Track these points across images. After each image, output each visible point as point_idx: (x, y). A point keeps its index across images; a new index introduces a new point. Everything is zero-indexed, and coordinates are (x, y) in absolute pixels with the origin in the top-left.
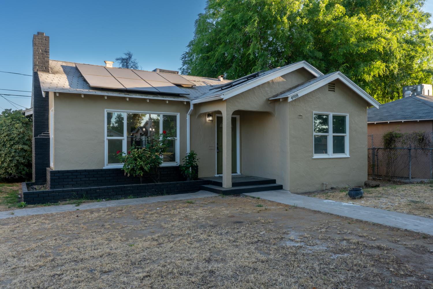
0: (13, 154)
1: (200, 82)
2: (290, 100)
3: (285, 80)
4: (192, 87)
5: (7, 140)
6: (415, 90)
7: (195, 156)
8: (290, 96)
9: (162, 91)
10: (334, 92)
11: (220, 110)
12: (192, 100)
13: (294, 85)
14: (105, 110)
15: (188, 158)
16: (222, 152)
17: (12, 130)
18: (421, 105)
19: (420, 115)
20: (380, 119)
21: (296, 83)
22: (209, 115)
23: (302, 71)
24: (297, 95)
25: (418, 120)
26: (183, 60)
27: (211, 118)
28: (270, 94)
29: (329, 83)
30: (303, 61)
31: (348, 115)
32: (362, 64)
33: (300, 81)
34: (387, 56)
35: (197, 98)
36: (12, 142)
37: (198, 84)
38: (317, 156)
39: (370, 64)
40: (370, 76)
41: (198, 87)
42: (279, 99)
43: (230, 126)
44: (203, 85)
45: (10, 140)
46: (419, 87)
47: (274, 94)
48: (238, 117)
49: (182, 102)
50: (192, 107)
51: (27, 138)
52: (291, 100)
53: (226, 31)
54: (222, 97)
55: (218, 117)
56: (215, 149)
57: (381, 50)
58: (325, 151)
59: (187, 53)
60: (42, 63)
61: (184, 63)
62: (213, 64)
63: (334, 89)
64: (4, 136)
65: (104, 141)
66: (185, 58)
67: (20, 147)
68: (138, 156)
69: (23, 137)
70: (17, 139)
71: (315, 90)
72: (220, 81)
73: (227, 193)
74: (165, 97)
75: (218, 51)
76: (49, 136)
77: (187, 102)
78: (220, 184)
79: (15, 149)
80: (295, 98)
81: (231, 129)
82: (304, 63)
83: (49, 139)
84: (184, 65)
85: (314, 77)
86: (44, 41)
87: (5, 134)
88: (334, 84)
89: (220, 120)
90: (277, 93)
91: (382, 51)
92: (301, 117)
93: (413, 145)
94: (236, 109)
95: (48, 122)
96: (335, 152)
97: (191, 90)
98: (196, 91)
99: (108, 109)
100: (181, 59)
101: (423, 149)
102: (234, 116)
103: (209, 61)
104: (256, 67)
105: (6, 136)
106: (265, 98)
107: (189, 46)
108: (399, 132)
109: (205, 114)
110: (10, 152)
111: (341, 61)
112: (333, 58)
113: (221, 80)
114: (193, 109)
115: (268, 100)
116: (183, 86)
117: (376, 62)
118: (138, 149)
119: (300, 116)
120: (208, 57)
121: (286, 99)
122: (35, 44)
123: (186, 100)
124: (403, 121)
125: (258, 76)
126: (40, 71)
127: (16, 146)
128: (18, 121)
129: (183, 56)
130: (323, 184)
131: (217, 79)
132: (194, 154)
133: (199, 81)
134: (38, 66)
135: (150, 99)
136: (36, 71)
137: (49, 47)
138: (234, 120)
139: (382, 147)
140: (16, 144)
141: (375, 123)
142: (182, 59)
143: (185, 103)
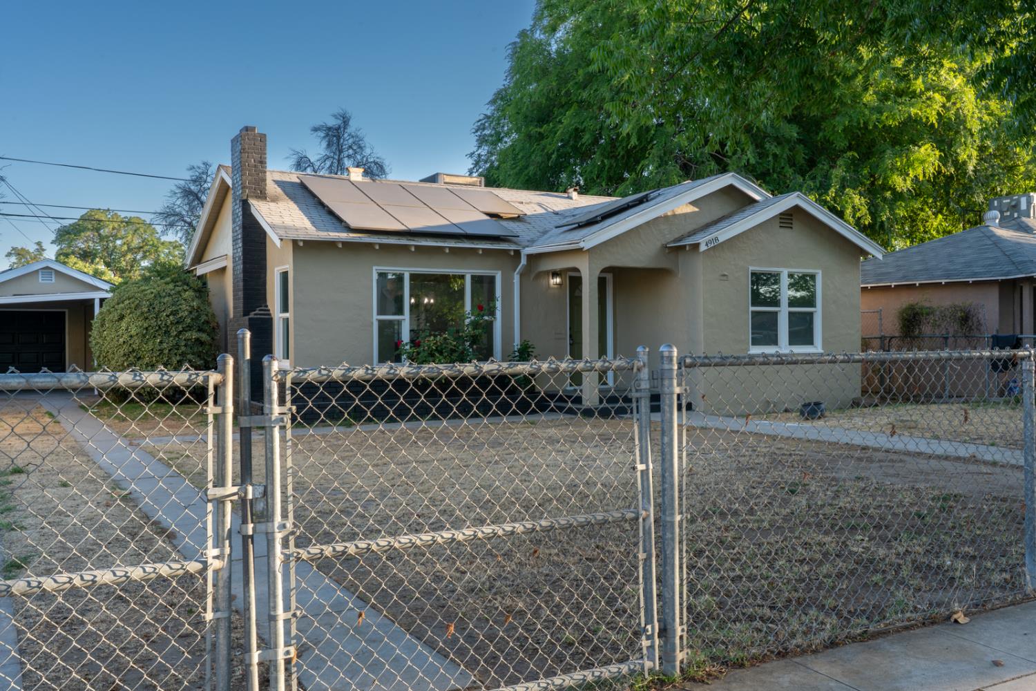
0: (183, 349)
1: (533, 205)
2: (703, 248)
3: (697, 210)
4: (519, 217)
5: (172, 323)
6: (1014, 206)
7: (530, 350)
8: (703, 240)
9: (470, 231)
10: (790, 230)
11: (577, 266)
12: (524, 248)
13: (715, 218)
14: (374, 268)
15: (517, 354)
16: (580, 343)
17: (178, 303)
18: (988, 249)
19: (977, 270)
20: (904, 278)
21: (719, 214)
22: (555, 274)
23: (730, 190)
24: (717, 239)
25: (971, 280)
26: (479, 133)
27: (558, 280)
28: (668, 236)
29: (781, 214)
30: (731, 174)
31: (820, 272)
32: (889, 152)
33: (727, 209)
34: (950, 130)
35: (532, 242)
36: (180, 326)
37: (528, 210)
38: (756, 350)
39: (908, 149)
40: (907, 178)
41: (530, 217)
42: (684, 246)
43: (596, 295)
44: (541, 211)
45: (178, 323)
46: (1023, 200)
47: (677, 236)
48: (609, 277)
49: (506, 252)
50: (524, 261)
51: (203, 318)
52: (706, 248)
53: (581, 78)
54: (582, 245)
55: (571, 278)
56: (565, 339)
57: (933, 119)
58: (774, 341)
59: (487, 117)
60: (254, 184)
61: (482, 141)
62: (552, 154)
63: (791, 224)
64: (167, 316)
65: (372, 323)
66: (484, 129)
67: (195, 335)
68: (437, 350)
69: (198, 318)
70: (189, 320)
71: (753, 228)
72: (571, 198)
73: (588, 413)
74: (476, 242)
75: (562, 123)
76: (270, 315)
77: (515, 251)
78: (578, 400)
79: (185, 340)
80: (712, 245)
81: (597, 302)
82: (733, 176)
83: (271, 319)
84: (479, 147)
85: (753, 201)
86: (258, 143)
87: (168, 311)
88: (791, 215)
89: (575, 282)
90: (682, 232)
91: (934, 122)
92: (725, 278)
93: (951, 331)
94: (607, 264)
95: (265, 290)
96: (791, 342)
97: (518, 224)
98: (529, 226)
99: (378, 266)
100: (474, 133)
101: (966, 337)
102: (604, 275)
103: (543, 142)
104: (646, 162)
105: (170, 315)
106: (659, 244)
107: (493, 102)
108: (927, 305)
109: (547, 273)
110: (177, 346)
111: (841, 144)
112: (825, 137)
113: (574, 198)
114: (525, 263)
115: (665, 247)
116: (502, 215)
117: (920, 147)
118: (435, 336)
119: (724, 275)
120: (541, 136)
121: (696, 246)
122: (244, 149)
123: (513, 247)
124: (943, 281)
125: (647, 201)
126: (252, 197)
127: (188, 334)
128: (185, 287)
129: (479, 123)
130: (768, 403)
131: (566, 195)
132: (530, 347)
133: (529, 202)
134: (250, 188)
135: (450, 248)
136: (245, 198)
137: (265, 154)
138: (602, 283)
139: (897, 335)
140: (186, 331)
141: (893, 284)
142: (477, 131)
143: (512, 253)
